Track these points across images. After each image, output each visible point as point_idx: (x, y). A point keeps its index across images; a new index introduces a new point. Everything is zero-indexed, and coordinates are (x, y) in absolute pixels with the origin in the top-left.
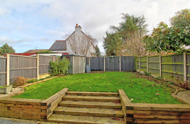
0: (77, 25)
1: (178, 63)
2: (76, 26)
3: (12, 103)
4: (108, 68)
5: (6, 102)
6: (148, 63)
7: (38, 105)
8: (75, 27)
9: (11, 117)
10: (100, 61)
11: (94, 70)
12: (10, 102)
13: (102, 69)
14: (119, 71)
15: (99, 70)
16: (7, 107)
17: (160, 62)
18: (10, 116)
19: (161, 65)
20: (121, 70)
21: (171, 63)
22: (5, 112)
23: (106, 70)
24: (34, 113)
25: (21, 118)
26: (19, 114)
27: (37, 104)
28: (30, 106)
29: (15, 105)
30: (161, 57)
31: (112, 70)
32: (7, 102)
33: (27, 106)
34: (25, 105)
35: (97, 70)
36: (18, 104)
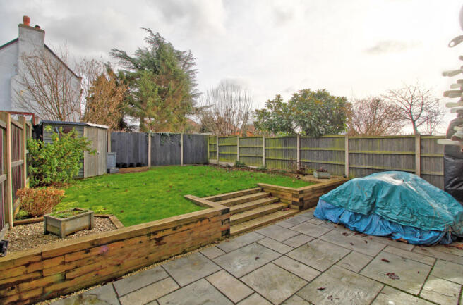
0: (26, 20)
1: (289, 147)
2: (22, 23)
3: (167, 227)
4: (158, 160)
5: (152, 231)
6: (240, 148)
7: (217, 216)
8: (20, 26)
9: (166, 257)
10: (138, 141)
11: (124, 166)
12: (164, 227)
13: (144, 162)
14: (180, 163)
15: (139, 165)
16: (155, 241)
17: (264, 146)
18: (162, 258)
19: (265, 149)
20: (184, 163)
21: (280, 148)
22: (150, 253)
23: (153, 163)
24: (211, 231)
25: (187, 250)
26: (184, 243)
27: (217, 214)
28: (204, 222)
29: (175, 229)
30: (265, 139)
31: (165, 164)
32: (155, 230)
33: (199, 223)
34: (196, 222)
35: (131, 165)
36: (181, 226)
